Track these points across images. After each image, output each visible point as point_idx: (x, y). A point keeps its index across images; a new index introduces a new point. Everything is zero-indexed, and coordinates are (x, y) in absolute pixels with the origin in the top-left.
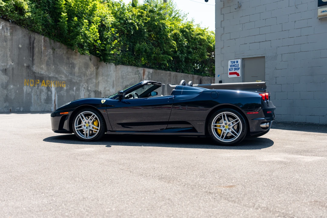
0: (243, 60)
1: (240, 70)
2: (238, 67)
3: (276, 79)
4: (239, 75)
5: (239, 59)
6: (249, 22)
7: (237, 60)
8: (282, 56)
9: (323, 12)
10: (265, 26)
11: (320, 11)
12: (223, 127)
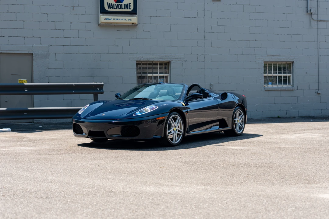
3: (49, 79)
6: (7, 12)
8: (56, 55)
9: (107, 19)
10: (32, 21)
11: (103, 18)
12: (237, 121)
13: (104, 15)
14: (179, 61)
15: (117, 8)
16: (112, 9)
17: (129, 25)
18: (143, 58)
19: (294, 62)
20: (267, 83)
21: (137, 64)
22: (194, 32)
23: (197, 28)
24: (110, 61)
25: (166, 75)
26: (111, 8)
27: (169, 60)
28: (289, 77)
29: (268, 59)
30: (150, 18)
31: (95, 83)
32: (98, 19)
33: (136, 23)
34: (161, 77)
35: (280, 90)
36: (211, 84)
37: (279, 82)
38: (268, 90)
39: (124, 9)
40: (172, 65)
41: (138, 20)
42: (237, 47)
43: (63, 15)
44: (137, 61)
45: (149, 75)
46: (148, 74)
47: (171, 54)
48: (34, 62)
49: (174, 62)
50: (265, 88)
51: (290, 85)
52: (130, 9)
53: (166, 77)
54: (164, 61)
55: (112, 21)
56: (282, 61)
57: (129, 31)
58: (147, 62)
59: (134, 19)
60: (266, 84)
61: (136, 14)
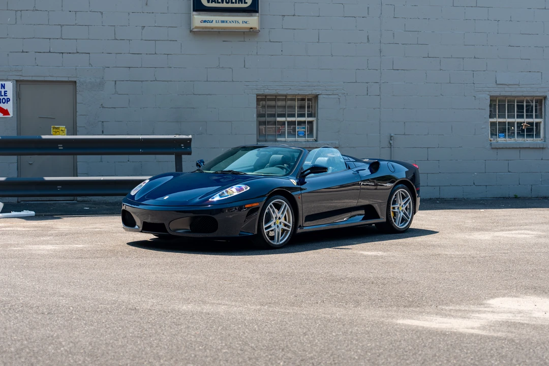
0: (18, 83)
1: (11, 103)
2: (6, 98)
3: (103, 125)
4: (9, 114)
5: (7, 80)
6: (33, 10)
7: (3, 83)
8: (116, 83)
9: (205, 21)
10: (76, 25)
11: (198, 19)
12: (398, 209)
13: (199, 15)
14: (333, 94)
15: (223, 3)
16: (214, 3)
17: (244, 32)
18: (269, 88)
19: (548, 97)
20: (496, 135)
21: (258, 100)
22: (362, 43)
23: (368, 36)
24: (211, 95)
25: (310, 119)
26: (212, 2)
27: (314, 92)
28: (538, 124)
29: (498, 92)
30: (283, 19)
31: (177, 137)
32: (189, 20)
33: (256, 28)
34: (300, 123)
35: (520, 148)
36: (391, 136)
37: (518, 134)
38: (497, 148)
39: (236, 3)
40: (321, 101)
41: (261, 22)
42: (440, 70)
43: (129, 14)
44: (258, 95)
45: (279, 119)
46: (278, 117)
47: (319, 82)
48: (78, 96)
49: (324, 96)
50: (491, 144)
51: (540, 139)
52: (246, 3)
53: (311, 123)
54: (306, 95)
55: (214, 25)
56: (524, 95)
57: (244, 41)
58: (276, 96)
59: (252, 21)
60: (493, 137)
61: (257, 11)
